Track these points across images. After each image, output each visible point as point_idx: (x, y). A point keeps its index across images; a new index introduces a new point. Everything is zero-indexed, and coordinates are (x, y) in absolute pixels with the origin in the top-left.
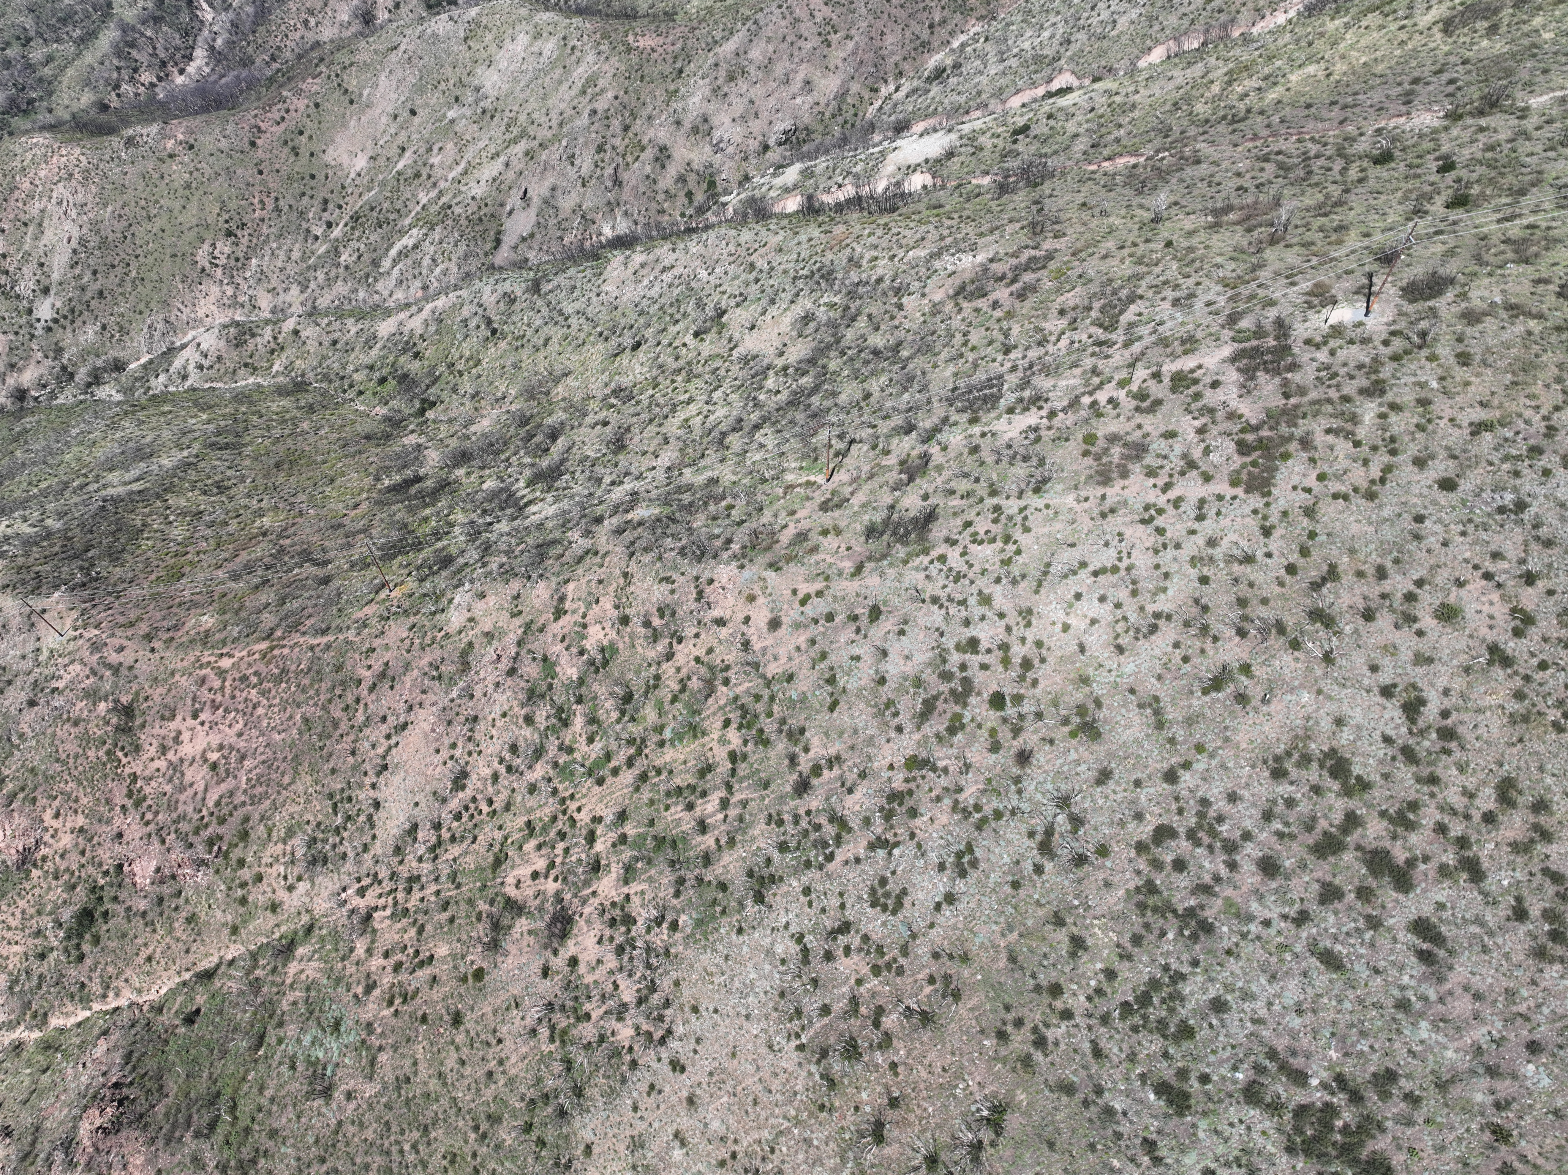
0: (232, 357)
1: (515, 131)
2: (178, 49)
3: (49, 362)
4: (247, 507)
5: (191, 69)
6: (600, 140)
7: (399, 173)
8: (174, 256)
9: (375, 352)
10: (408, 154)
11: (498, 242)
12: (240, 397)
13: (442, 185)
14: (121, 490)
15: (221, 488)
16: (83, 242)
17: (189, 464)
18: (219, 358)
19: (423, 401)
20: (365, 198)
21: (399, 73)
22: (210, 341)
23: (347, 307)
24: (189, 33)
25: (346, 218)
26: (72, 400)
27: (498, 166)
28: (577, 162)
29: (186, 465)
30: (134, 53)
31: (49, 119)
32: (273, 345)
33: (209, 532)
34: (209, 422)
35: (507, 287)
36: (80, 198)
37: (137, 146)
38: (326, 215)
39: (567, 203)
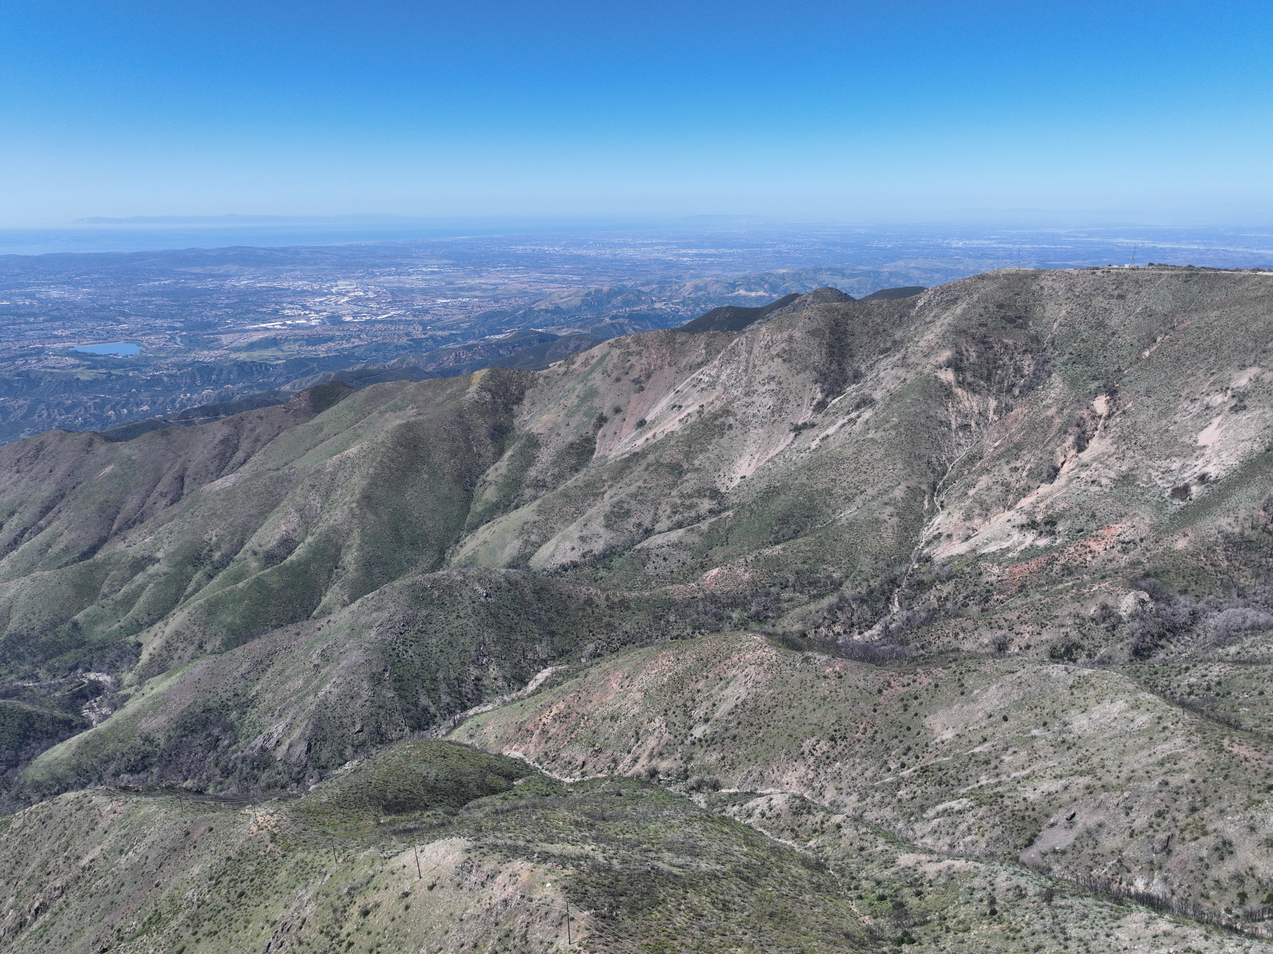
0: (787, 819)
1: (1084, 767)
2: (866, 620)
3: (680, 763)
4: (733, 933)
5: (867, 634)
6: (1162, 807)
7: (973, 755)
8: (791, 736)
9: (887, 873)
10: (986, 745)
11: (1030, 843)
12: (776, 850)
13: (1004, 778)
14: (665, 867)
15: (725, 907)
16: (744, 703)
17: (716, 876)
18: (778, 815)
19: (906, 934)
20: (939, 760)
21: (1008, 689)
22: (779, 801)
23: (884, 828)
24: (877, 615)
25: (917, 767)
26: (677, 792)
27: (1058, 785)
28: (1133, 815)
29: (714, 876)
30: (839, 614)
31: (770, 629)
32: (818, 826)
33: (698, 933)
34: (746, 855)
35: (1022, 882)
36: (759, 678)
37: (809, 663)
38: (904, 759)
39: (1108, 843)
